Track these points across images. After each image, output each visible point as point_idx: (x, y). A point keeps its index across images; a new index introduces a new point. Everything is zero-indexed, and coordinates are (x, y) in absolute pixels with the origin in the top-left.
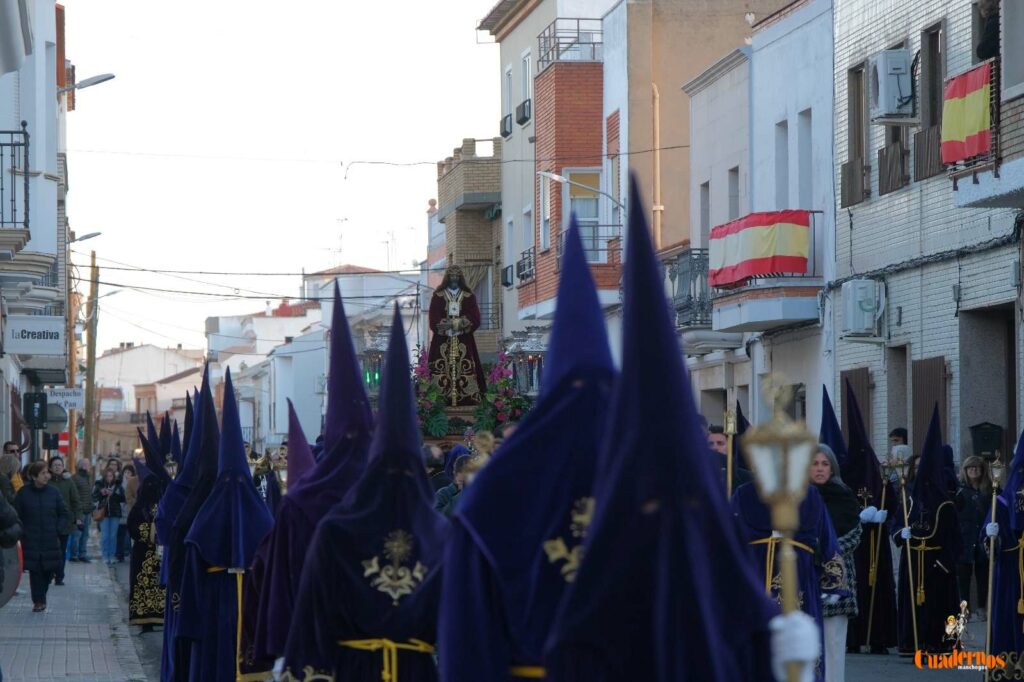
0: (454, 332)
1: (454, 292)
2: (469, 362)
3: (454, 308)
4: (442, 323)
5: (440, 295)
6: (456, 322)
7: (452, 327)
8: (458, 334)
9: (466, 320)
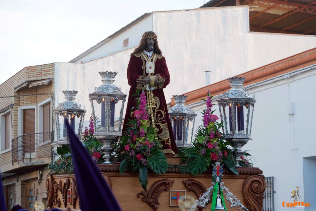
0: (150, 87)
1: (150, 54)
2: (162, 112)
3: (150, 67)
4: (140, 79)
5: (138, 56)
6: (153, 78)
7: (149, 82)
8: (153, 89)
9: (160, 77)
